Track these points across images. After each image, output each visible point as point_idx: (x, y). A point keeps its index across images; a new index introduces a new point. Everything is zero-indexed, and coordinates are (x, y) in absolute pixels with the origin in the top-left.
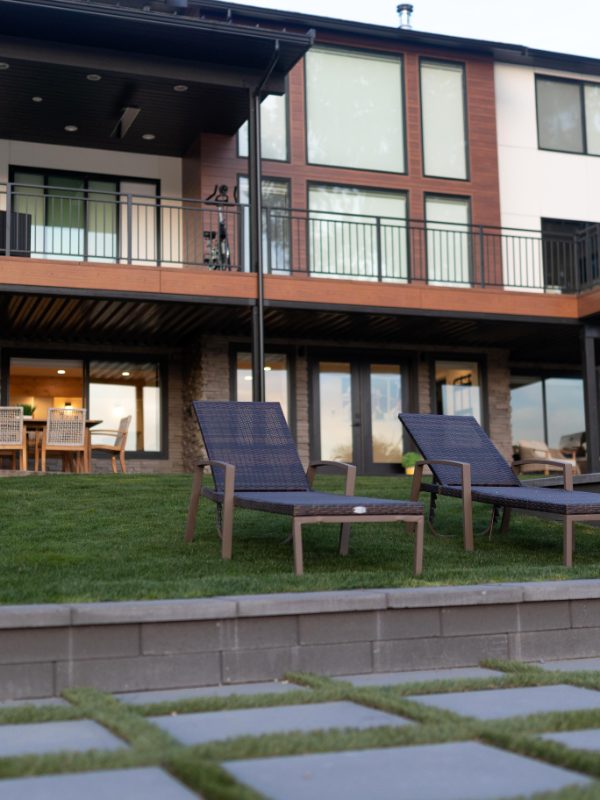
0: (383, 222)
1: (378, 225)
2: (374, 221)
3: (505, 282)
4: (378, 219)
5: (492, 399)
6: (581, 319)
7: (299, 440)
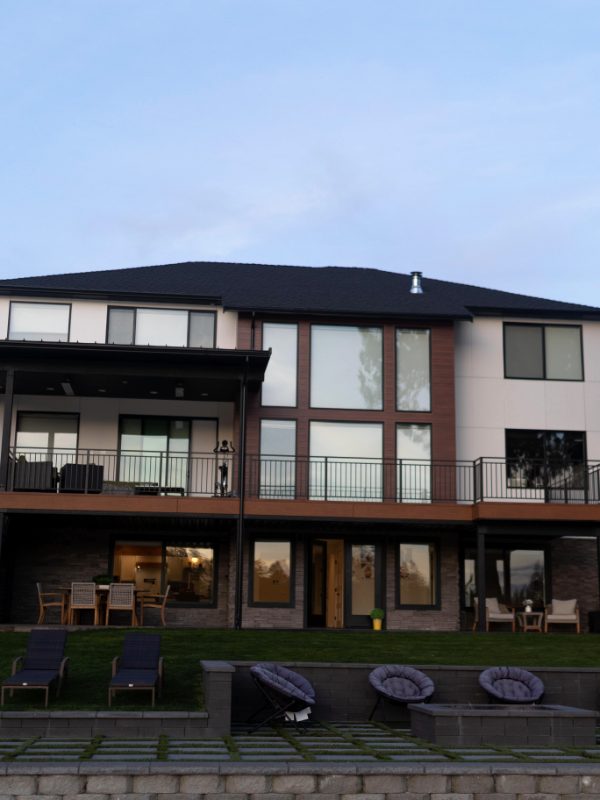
0: (329, 460)
1: (326, 462)
2: (323, 460)
3: (458, 498)
4: (326, 458)
5: (443, 570)
6: (474, 521)
7: (297, 599)
